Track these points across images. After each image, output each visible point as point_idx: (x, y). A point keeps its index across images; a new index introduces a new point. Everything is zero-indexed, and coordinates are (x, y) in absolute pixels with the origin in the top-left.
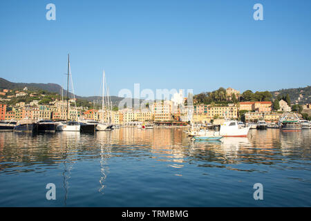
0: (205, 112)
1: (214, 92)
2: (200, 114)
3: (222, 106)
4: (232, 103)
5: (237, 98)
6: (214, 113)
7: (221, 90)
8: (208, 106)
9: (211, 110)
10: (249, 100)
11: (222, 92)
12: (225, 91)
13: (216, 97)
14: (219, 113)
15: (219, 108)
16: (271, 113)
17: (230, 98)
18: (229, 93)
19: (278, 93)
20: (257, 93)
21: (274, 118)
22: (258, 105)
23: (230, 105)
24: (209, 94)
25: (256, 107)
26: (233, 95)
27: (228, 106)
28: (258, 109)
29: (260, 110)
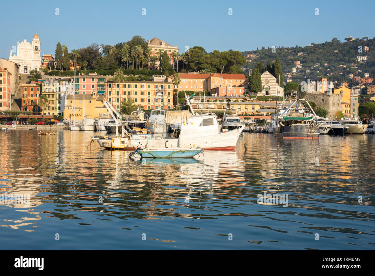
0: (101, 93)
1: (119, 47)
2: (89, 97)
3: (141, 80)
4: (160, 73)
5: (172, 63)
6: (122, 97)
7: (137, 41)
8: (108, 77)
9: (115, 89)
10: (199, 69)
11: (139, 48)
12: (145, 47)
13: (124, 60)
14: (133, 97)
15: (133, 84)
16: (244, 100)
17: (158, 63)
18: (154, 50)
19: (253, 57)
20: (215, 54)
21: (250, 110)
22: (217, 81)
23: (157, 78)
24: (107, 49)
25: (213, 86)
26: (164, 55)
27: (151, 80)
28: (216, 90)
29: (222, 92)
